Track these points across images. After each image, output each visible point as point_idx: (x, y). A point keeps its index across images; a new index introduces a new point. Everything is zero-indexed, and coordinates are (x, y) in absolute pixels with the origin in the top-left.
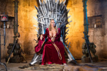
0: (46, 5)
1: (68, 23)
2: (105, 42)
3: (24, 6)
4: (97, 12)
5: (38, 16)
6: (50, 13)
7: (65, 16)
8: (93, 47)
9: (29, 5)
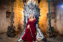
0: (28, 6)
1: (40, 16)
2: (56, 26)
3: (18, 8)
4: (52, 11)
5: (24, 12)
6: (30, 10)
7: (38, 12)
8: (53, 29)
9: (21, 7)
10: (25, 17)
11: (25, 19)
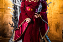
10: (15, 7)
11: (15, 13)
